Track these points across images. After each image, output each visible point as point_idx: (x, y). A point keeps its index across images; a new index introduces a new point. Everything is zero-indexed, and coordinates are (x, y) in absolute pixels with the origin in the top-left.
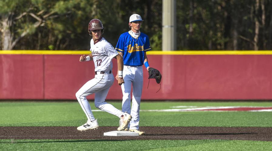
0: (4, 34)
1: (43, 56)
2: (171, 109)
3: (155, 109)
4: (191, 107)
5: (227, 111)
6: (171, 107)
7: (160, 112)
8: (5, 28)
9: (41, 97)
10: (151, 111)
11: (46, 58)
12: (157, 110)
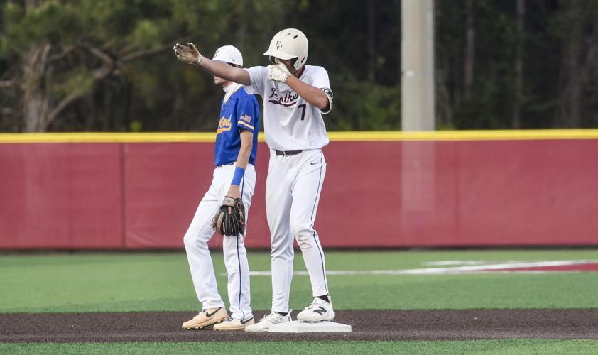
0: (27, 96)
1: (121, 145)
2: (425, 267)
3: (387, 269)
4: (472, 262)
5: (556, 272)
6: (423, 264)
7: (398, 276)
8: (29, 82)
9: (117, 243)
10: (377, 272)
11: (126, 150)
12: (391, 272)
